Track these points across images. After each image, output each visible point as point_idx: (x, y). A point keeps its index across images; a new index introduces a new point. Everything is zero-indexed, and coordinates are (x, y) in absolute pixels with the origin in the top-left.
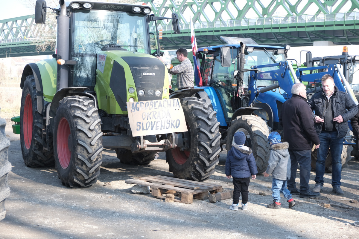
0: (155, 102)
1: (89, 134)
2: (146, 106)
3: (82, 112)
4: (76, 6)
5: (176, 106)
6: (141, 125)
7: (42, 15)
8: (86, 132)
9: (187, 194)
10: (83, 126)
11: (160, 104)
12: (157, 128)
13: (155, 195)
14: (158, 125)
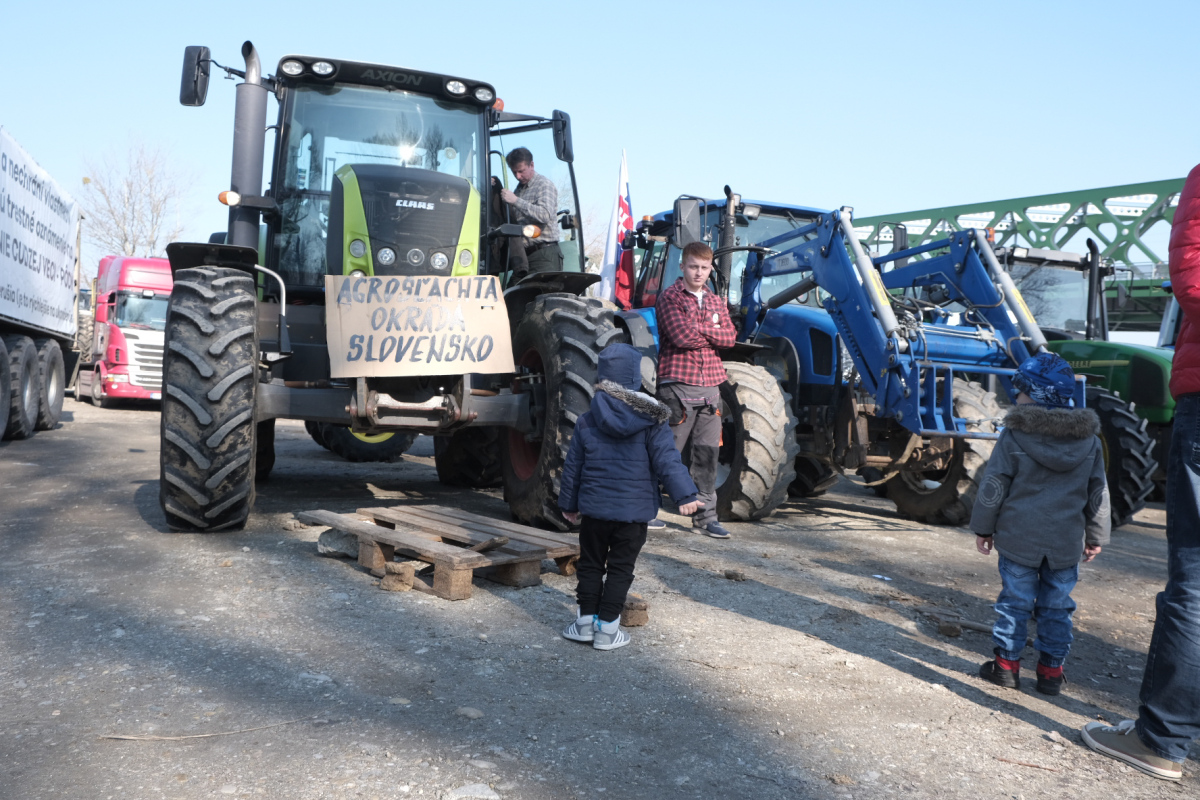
0: (419, 280)
1: (206, 366)
2: (387, 291)
3: (198, 303)
4: (294, 69)
5: (486, 297)
6: (364, 346)
7: (196, 82)
8: (195, 359)
9: (450, 564)
10: (192, 344)
11: (436, 286)
12: (417, 357)
13: (367, 565)
14: (419, 350)
